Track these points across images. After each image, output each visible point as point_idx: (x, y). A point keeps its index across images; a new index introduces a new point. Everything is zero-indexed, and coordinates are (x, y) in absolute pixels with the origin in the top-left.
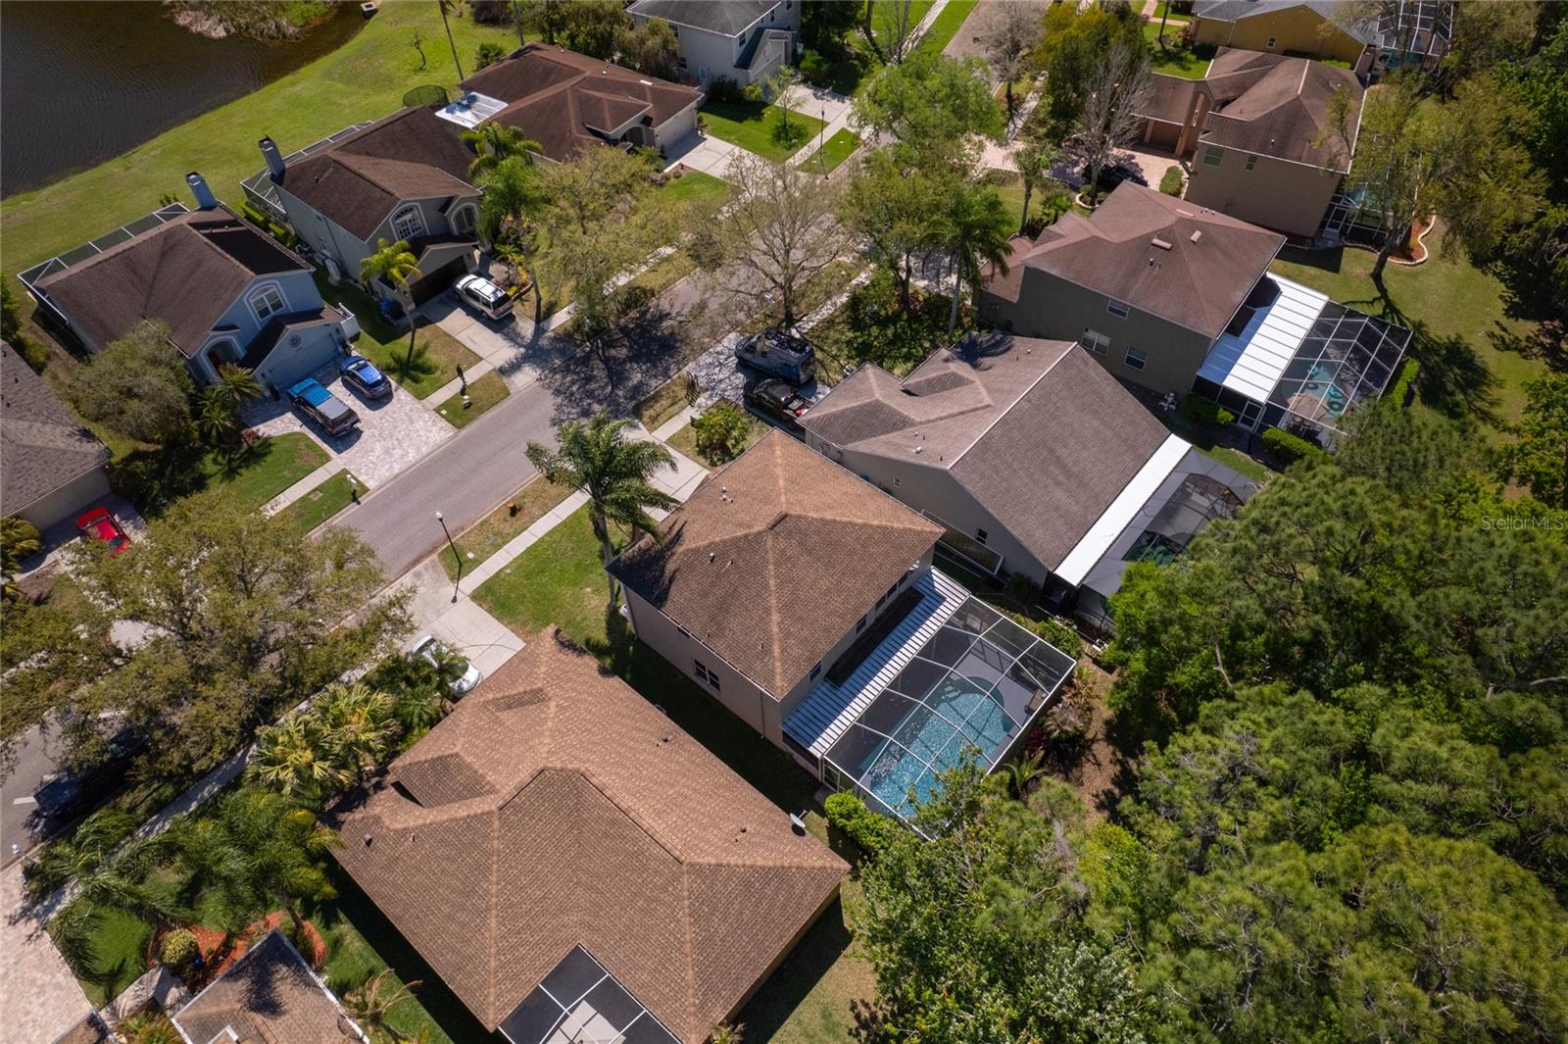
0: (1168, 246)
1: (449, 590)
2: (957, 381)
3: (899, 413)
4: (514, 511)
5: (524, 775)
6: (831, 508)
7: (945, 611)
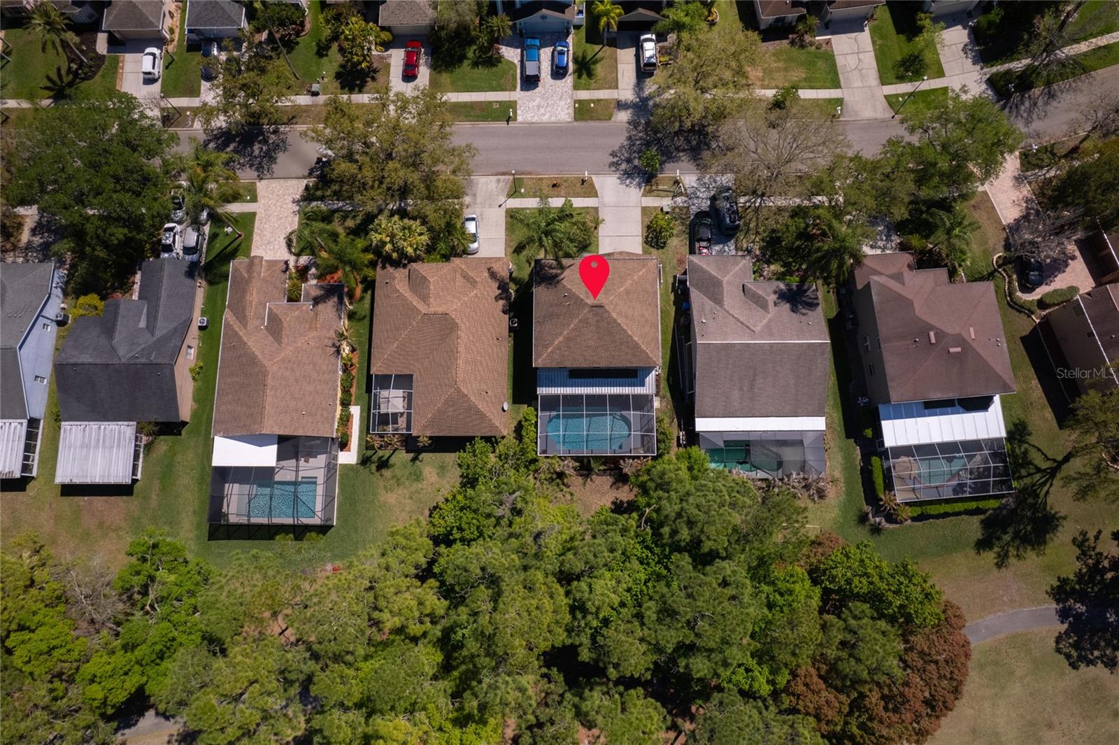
0: (933, 341)
1: (502, 199)
2: (764, 306)
4: (554, 186)
5: (440, 310)
6: (627, 318)
7: (638, 390)
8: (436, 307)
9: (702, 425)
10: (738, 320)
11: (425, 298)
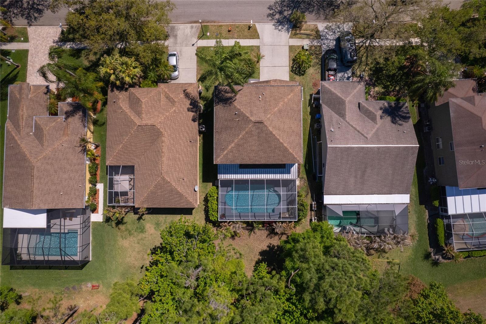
1: (194, 40)
2: (373, 118)
3: (345, 111)
4: (229, 31)
5: (149, 122)
6: (279, 130)
7: (286, 177)
8: (147, 120)
9: (328, 200)
10: (356, 129)
11: (139, 114)
